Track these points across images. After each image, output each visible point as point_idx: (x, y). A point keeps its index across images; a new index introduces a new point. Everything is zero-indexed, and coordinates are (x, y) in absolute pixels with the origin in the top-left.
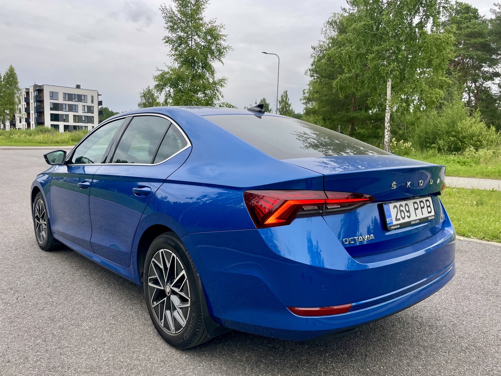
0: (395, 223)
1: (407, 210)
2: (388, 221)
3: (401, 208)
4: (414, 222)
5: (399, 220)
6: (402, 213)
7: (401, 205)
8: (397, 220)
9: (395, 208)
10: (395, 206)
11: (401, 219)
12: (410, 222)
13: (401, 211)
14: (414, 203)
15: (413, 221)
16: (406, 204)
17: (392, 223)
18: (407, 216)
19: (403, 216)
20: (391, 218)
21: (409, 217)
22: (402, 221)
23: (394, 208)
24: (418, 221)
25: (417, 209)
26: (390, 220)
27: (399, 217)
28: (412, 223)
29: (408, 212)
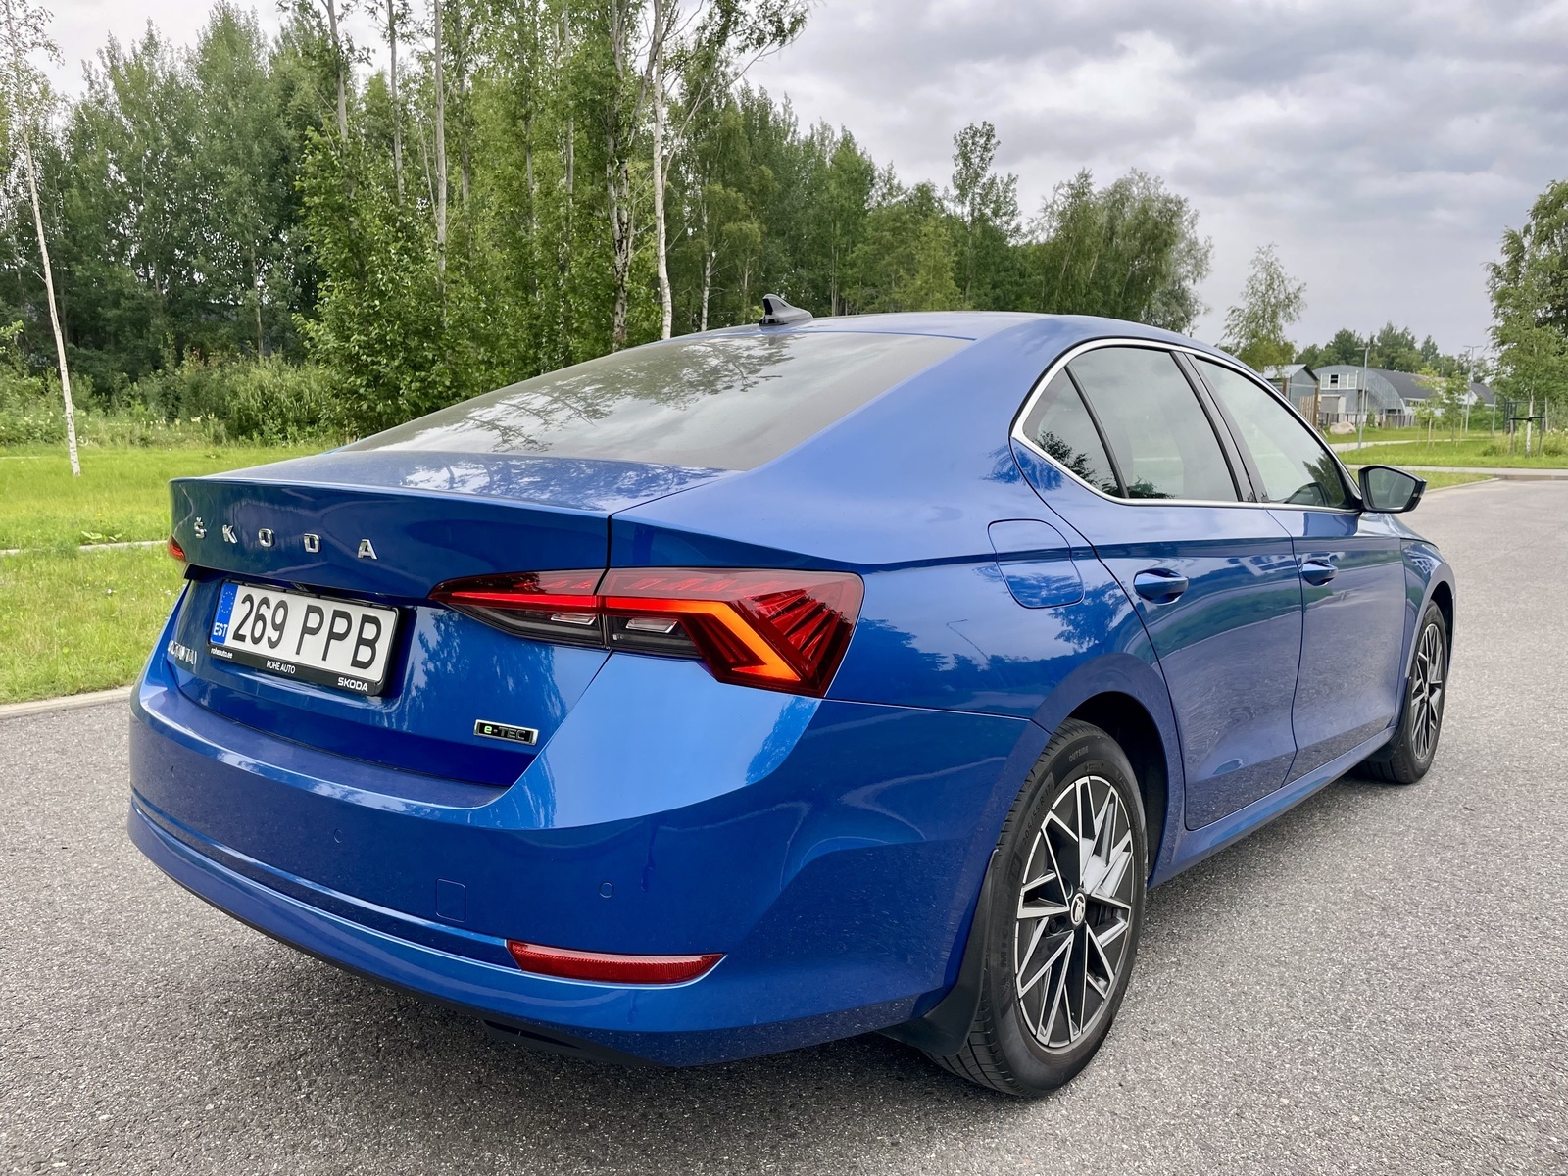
0: (230, 642)
1: (279, 621)
2: (216, 628)
3: (263, 610)
4: (276, 666)
5: (242, 638)
6: (260, 624)
7: (265, 601)
8: (239, 637)
9: (248, 603)
10: (249, 598)
11: (248, 639)
12: (266, 659)
13: (260, 618)
14: (311, 609)
15: (276, 661)
16: (282, 604)
17: (223, 639)
18: (269, 639)
19: (257, 634)
20: (226, 626)
21: (273, 644)
22: (247, 646)
23: (244, 602)
24: (291, 670)
25: (314, 632)
26: (223, 629)
27: (246, 631)
28: (269, 664)
29: (279, 628)
